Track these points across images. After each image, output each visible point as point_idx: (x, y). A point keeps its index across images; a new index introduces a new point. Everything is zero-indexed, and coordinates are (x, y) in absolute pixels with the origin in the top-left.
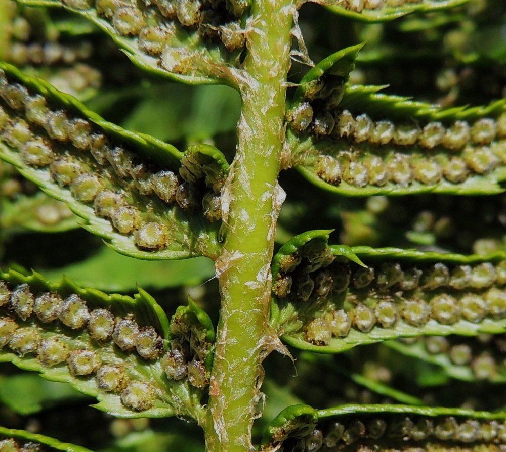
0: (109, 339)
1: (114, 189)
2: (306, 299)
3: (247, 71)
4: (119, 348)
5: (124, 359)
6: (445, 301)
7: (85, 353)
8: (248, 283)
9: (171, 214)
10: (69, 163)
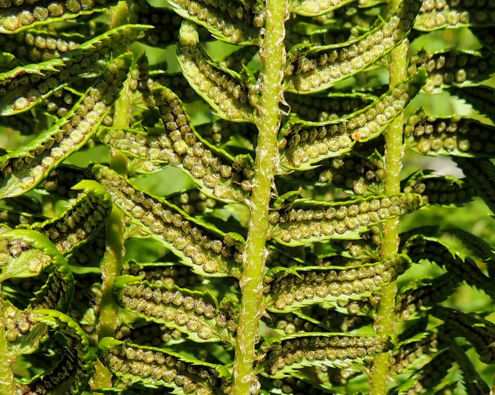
0: (192, 309)
1: (193, 245)
2: (275, 292)
3: (253, 201)
4: (196, 313)
5: (198, 317)
6: (335, 286)
7: (182, 315)
8: (254, 290)
9: (219, 257)
10: (172, 233)
